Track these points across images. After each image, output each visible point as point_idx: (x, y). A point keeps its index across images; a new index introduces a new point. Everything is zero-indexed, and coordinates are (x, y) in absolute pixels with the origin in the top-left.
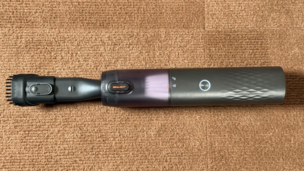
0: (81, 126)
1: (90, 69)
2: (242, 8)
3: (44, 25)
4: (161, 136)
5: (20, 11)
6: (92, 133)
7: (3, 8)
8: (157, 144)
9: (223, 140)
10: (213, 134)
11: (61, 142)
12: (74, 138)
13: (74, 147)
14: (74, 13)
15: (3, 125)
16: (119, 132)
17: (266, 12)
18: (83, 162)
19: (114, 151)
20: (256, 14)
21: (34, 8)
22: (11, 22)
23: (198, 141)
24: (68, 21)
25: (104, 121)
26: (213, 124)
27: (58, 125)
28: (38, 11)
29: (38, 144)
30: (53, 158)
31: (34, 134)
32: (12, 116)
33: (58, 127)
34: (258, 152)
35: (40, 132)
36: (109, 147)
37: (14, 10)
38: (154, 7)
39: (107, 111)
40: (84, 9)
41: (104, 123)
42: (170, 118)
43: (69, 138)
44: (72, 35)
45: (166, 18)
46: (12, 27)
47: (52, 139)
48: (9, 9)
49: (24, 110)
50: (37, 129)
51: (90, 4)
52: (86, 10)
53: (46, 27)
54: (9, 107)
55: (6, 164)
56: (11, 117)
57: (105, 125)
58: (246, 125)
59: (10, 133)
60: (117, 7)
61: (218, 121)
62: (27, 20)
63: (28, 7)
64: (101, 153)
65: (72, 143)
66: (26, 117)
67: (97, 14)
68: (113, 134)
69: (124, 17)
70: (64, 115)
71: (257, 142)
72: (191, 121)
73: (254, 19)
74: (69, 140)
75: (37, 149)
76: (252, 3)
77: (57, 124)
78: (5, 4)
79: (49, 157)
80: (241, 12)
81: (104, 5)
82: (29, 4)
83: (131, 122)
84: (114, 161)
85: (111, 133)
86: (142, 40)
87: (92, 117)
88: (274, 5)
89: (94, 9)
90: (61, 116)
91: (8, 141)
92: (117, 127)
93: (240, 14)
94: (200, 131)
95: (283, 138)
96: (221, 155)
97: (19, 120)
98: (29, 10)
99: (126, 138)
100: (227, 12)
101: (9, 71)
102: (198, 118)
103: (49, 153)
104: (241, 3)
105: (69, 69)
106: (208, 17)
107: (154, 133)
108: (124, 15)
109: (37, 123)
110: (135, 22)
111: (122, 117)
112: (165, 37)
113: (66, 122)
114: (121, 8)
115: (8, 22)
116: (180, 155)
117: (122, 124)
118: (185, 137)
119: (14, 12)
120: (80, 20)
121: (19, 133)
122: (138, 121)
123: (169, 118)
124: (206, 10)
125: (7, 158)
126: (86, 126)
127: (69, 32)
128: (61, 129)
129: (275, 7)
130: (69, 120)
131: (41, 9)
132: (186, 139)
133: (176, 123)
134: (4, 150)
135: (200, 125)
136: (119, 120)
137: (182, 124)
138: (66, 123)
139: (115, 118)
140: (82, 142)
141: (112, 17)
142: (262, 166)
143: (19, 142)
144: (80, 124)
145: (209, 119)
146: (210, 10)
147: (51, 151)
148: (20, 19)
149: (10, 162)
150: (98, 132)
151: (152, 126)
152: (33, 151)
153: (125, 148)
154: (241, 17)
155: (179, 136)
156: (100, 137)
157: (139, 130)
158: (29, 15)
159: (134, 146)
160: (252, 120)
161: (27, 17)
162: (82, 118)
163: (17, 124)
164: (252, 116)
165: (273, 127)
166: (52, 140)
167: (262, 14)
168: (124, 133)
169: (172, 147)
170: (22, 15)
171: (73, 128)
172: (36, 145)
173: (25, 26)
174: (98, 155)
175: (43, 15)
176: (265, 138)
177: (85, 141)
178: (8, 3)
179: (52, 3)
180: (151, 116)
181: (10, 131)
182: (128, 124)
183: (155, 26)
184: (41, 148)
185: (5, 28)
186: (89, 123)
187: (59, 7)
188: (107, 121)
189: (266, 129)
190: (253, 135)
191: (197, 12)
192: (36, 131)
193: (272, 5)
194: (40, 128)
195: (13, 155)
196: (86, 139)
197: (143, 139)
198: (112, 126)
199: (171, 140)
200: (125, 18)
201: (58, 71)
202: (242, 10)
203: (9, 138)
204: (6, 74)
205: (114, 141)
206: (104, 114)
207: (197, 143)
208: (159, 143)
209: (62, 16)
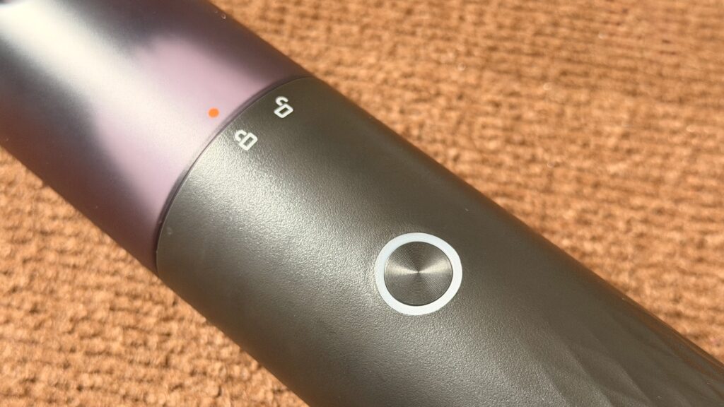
86: (484, 127)
110: (462, 37)
112: (625, 136)
183: (572, 73)
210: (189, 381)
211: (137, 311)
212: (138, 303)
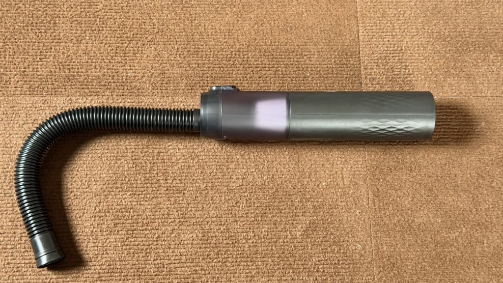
0: (203, 223)
1: (213, 148)
2: (409, 71)
3: (154, 93)
4: (310, 237)
5: (122, 74)
6: (217, 233)
7: (100, 72)
8: (305, 248)
9: (394, 243)
10: (379, 235)
11: (175, 245)
12: (193, 240)
13: (193, 251)
14: (191, 77)
15: (98, 222)
16: (253, 232)
17: (441, 76)
18: (205, 272)
19: (248, 257)
20: (428, 79)
21: (140, 71)
22: (110, 89)
23: (360, 244)
24: (184, 87)
25: (233, 217)
26: (379, 221)
27: (172, 222)
28: (146, 75)
29: (145, 247)
30: (166, 266)
31: (140, 234)
32: (111, 211)
33: (171, 225)
34: (441, 259)
35: (147, 232)
36: (240, 252)
37: (114, 74)
38: (295, 69)
39: (236, 203)
40: (205, 72)
41: (232, 220)
42: (322, 212)
43: (186, 240)
44: (190, 105)
45: (312, 84)
46: (112, 95)
47: (164, 240)
48: (108, 72)
49: (127, 203)
50: (144, 228)
51: (212, 66)
52: (208, 73)
53: (155, 95)
54: (107, 198)
55: (101, 275)
56: (109, 212)
57: (234, 222)
58: (423, 223)
59: (107, 233)
60: (248, 69)
61: (385, 217)
62: (131, 86)
63: (132, 70)
64: (230, 259)
65: (191, 247)
66: (129, 212)
67: (222, 78)
68: (245, 234)
69: (257, 82)
70: (179, 209)
71: (439, 245)
72: (349, 217)
73: (426, 85)
74: (186, 242)
75: (144, 254)
76: (422, 65)
77: (170, 221)
78: (103, 66)
79: (160, 265)
80: (408, 76)
81: (231, 67)
82: (134, 66)
83: (269, 219)
84: (248, 271)
85: (243, 232)
87: (218, 211)
88: (451, 68)
89: (218, 72)
90: (175, 210)
91: (105, 244)
92: (250, 225)
93: (408, 79)
94: (361, 231)
95: (473, 239)
96: (391, 262)
97: (120, 215)
98: (134, 74)
99: (263, 240)
100: (391, 77)
101: (107, 151)
102: (358, 214)
103: (160, 260)
104: (408, 66)
105: (186, 148)
106: (367, 82)
107: (300, 233)
108: (257, 80)
109: (144, 219)
111: (257, 212)
113: (182, 218)
114: (252, 71)
115: (107, 89)
116: (337, 262)
117: (256, 220)
118: (342, 239)
119: (114, 76)
120: (200, 87)
121: (120, 232)
122: (278, 217)
123: (319, 212)
124: (362, 73)
125: (104, 267)
126: (209, 223)
127: (185, 101)
128: (176, 228)
129: (452, 70)
130: (187, 216)
131: (150, 72)
132: (343, 241)
133: (330, 220)
134: (100, 256)
135: (360, 222)
136: (253, 215)
137: (338, 221)
138: (182, 220)
139: (248, 213)
140: (204, 246)
141: (241, 82)
142: (446, 277)
143: (120, 245)
144: (201, 221)
145: (374, 215)
146: (369, 73)
147: (162, 257)
148: (122, 85)
149: (108, 273)
150: (225, 232)
151: (297, 223)
152: (139, 257)
153: (262, 254)
154: (408, 82)
155: (335, 238)
156: (228, 238)
157: (279, 229)
158: (134, 79)
159: (273, 250)
160: (430, 215)
161: (131, 82)
162: (204, 212)
163: (117, 221)
164: (431, 210)
165: (458, 225)
166: (163, 243)
167: (435, 78)
168: (260, 233)
169: (325, 253)
170: (124, 80)
171: (192, 226)
172: (142, 250)
173: (129, 94)
174: (225, 262)
175: (152, 80)
176: (448, 239)
177: (208, 243)
178: (107, 65)
179: (164, 65)
180: (295, 210)
181: (108, 231)
182: (265, 221)
184: (150, 253)
185: (103, 96)
186: (213, 219)
187: (172, 70)
188: (237, 216)
189: (450, 228)
190: (433, 236)
191: (352, 75)
192: (143, 230)
193: (448, 67)
194: (148, 226)
195: (112, 263)
196: (209, 241)
197: (285, 241)
198: (244, 223)
199: (323, 243)
200: (259, 83)
201: (171, 151)
202: (410, 74)
203: (106, 240)
204: (103, 156)
205: (247, 244)
206: (233, 208)
207: (359, 246)
208: (307, 246)
209: (176, 81)
210: (236, 181)
211: (221, 169)
212: (221, 167)
